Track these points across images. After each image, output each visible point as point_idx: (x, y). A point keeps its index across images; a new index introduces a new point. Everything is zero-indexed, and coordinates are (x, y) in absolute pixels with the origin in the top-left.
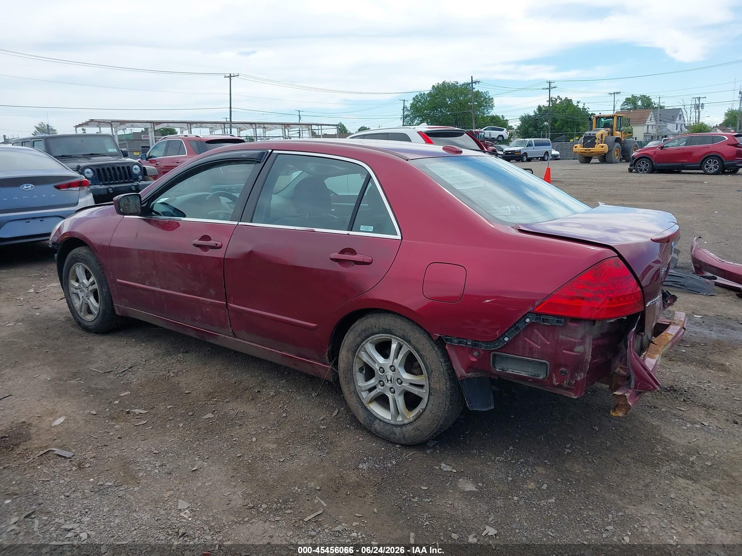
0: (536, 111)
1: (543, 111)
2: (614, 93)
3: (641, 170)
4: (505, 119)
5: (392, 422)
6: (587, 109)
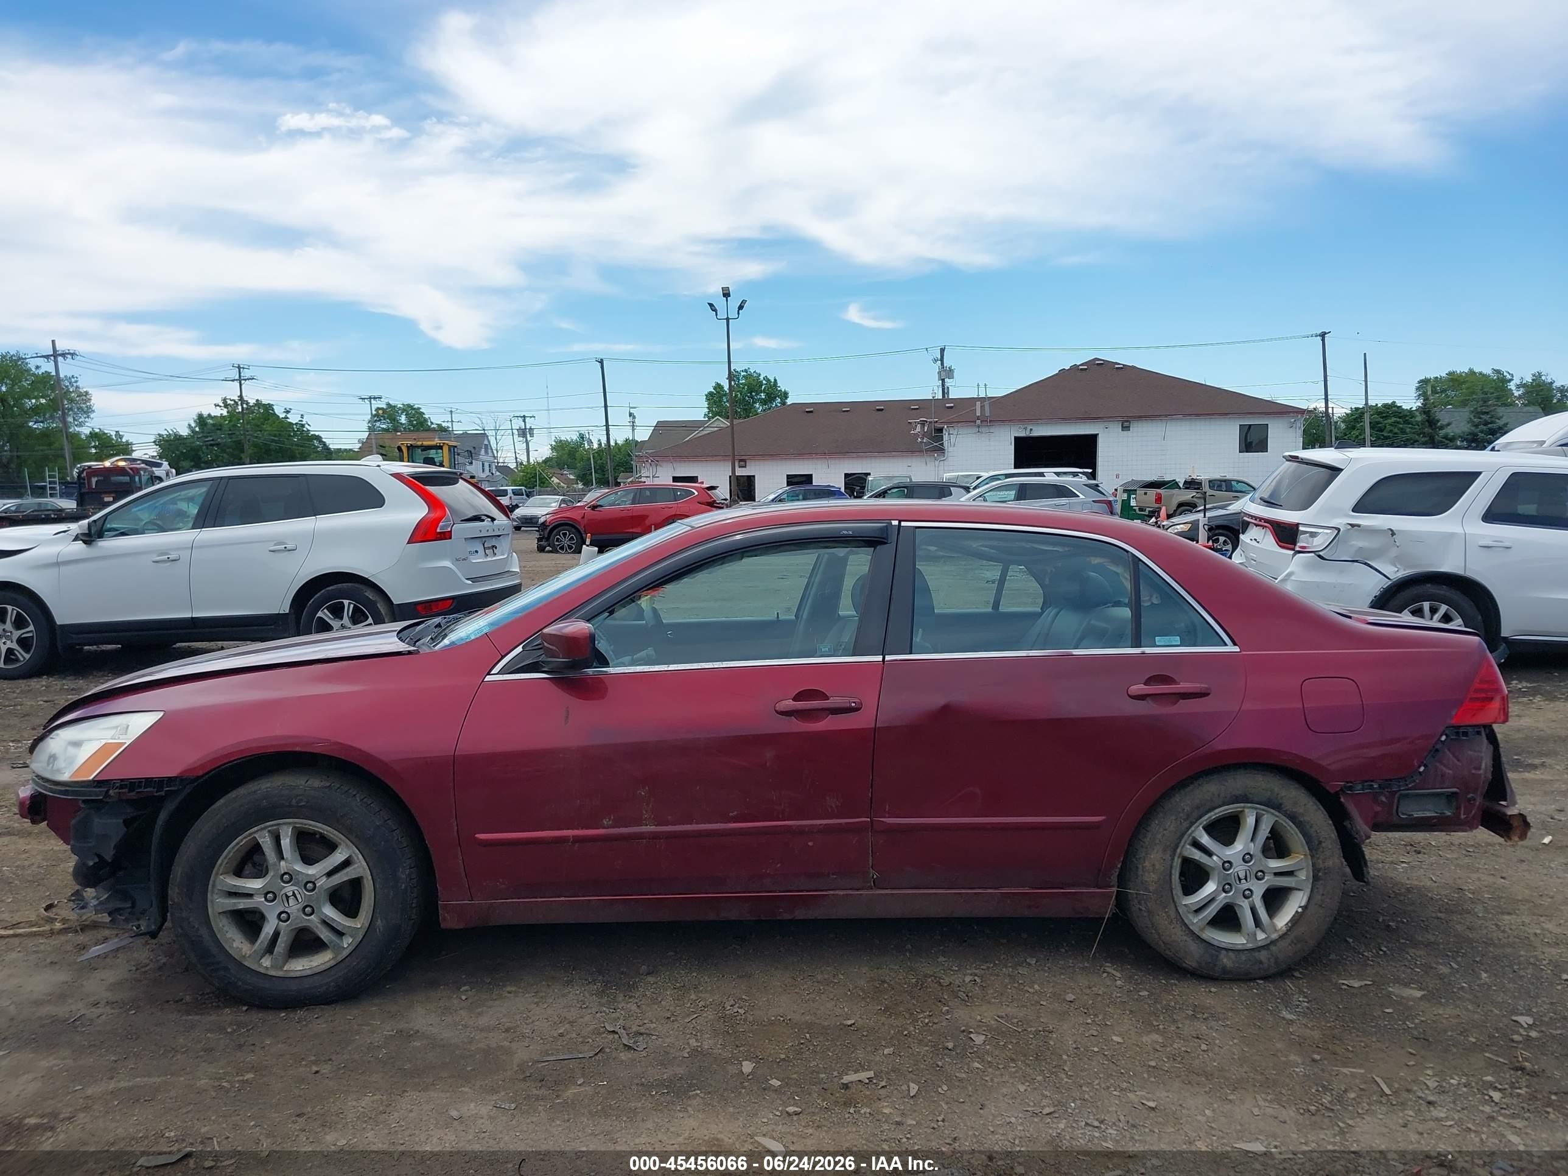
0: (193, 425)
1: (209, 426)
2: (370, 398)
3: (562, 548)
4: (124, 440)
5: (1250, 946)
6: (306, 426)
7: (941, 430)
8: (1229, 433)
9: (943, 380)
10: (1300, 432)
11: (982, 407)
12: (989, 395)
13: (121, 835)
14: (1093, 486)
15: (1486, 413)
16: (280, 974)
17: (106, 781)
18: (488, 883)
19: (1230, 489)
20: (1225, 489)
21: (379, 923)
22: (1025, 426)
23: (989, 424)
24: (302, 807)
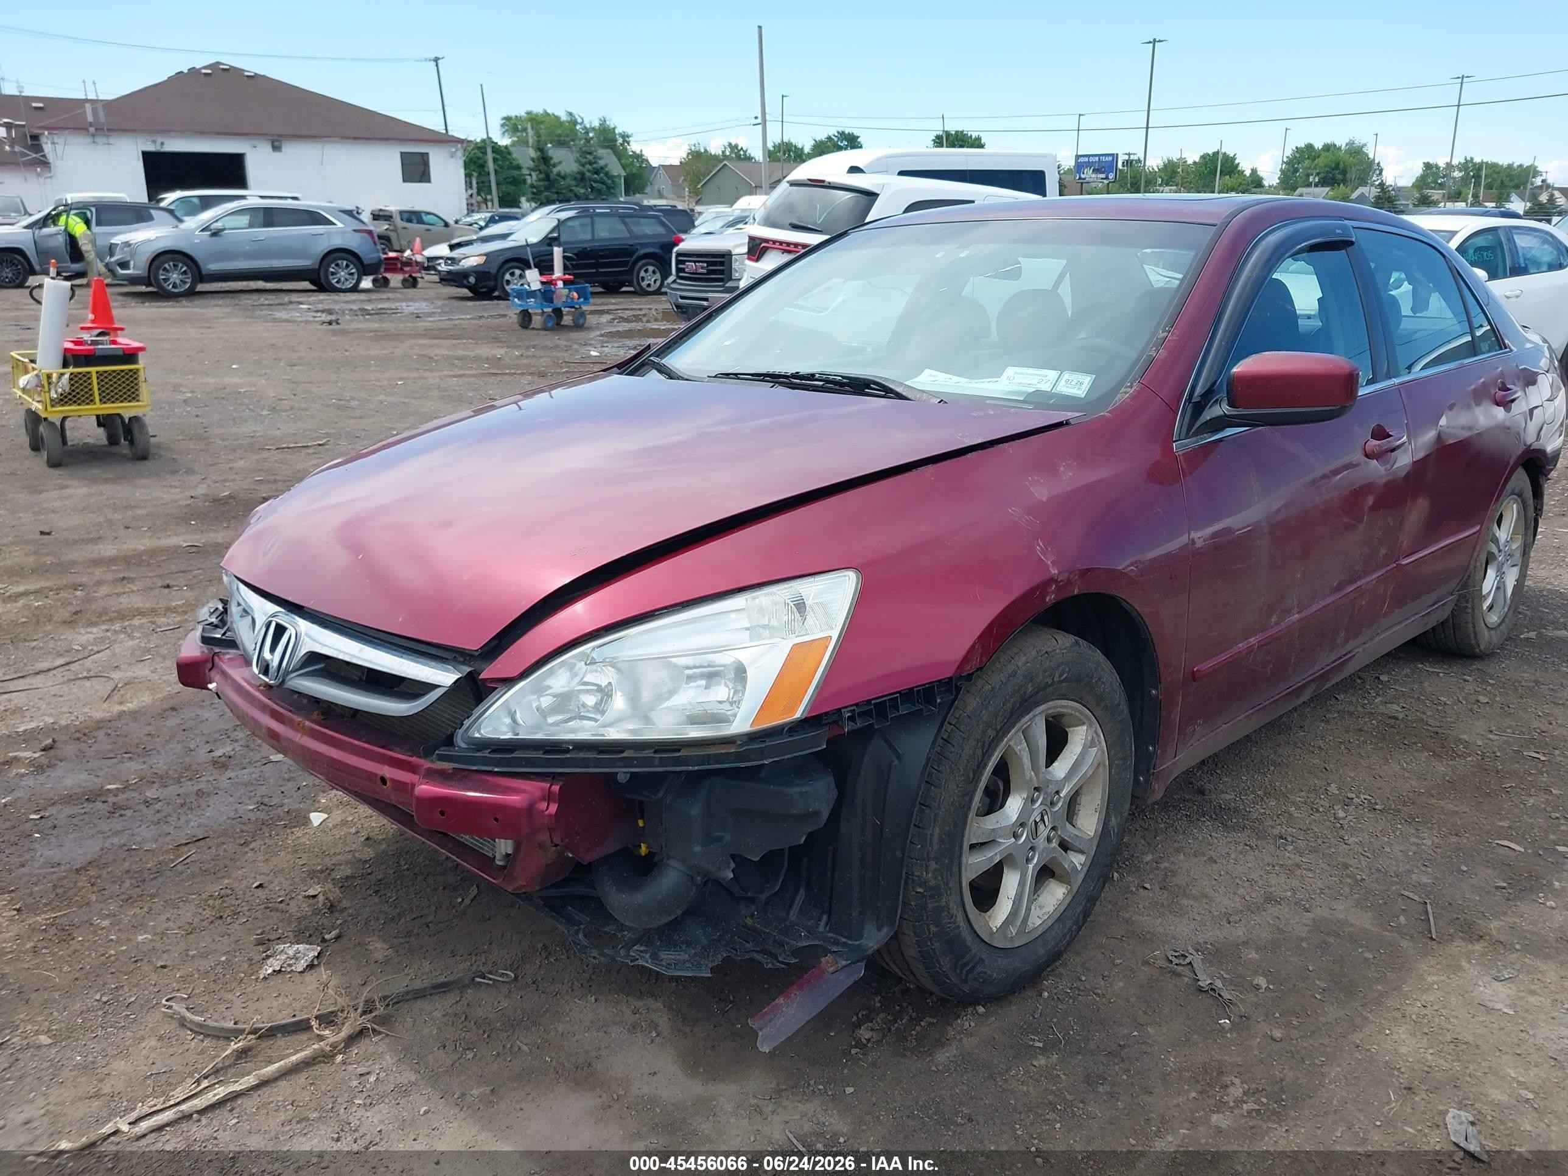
7: (37, 137)
8: (388, 160)
11: (94, 110)
12: (101, 98)
13: (831, 806)
14: (349, 213)
15: (590, 153)
16: (1024, 940)
17: (827, 713)
18: (1191, 728)
19: (421, 221)
20: (415, 221)
21: (1113, 821)
22: (154, 138)
23: (106, 133)
24: (1061, 682)
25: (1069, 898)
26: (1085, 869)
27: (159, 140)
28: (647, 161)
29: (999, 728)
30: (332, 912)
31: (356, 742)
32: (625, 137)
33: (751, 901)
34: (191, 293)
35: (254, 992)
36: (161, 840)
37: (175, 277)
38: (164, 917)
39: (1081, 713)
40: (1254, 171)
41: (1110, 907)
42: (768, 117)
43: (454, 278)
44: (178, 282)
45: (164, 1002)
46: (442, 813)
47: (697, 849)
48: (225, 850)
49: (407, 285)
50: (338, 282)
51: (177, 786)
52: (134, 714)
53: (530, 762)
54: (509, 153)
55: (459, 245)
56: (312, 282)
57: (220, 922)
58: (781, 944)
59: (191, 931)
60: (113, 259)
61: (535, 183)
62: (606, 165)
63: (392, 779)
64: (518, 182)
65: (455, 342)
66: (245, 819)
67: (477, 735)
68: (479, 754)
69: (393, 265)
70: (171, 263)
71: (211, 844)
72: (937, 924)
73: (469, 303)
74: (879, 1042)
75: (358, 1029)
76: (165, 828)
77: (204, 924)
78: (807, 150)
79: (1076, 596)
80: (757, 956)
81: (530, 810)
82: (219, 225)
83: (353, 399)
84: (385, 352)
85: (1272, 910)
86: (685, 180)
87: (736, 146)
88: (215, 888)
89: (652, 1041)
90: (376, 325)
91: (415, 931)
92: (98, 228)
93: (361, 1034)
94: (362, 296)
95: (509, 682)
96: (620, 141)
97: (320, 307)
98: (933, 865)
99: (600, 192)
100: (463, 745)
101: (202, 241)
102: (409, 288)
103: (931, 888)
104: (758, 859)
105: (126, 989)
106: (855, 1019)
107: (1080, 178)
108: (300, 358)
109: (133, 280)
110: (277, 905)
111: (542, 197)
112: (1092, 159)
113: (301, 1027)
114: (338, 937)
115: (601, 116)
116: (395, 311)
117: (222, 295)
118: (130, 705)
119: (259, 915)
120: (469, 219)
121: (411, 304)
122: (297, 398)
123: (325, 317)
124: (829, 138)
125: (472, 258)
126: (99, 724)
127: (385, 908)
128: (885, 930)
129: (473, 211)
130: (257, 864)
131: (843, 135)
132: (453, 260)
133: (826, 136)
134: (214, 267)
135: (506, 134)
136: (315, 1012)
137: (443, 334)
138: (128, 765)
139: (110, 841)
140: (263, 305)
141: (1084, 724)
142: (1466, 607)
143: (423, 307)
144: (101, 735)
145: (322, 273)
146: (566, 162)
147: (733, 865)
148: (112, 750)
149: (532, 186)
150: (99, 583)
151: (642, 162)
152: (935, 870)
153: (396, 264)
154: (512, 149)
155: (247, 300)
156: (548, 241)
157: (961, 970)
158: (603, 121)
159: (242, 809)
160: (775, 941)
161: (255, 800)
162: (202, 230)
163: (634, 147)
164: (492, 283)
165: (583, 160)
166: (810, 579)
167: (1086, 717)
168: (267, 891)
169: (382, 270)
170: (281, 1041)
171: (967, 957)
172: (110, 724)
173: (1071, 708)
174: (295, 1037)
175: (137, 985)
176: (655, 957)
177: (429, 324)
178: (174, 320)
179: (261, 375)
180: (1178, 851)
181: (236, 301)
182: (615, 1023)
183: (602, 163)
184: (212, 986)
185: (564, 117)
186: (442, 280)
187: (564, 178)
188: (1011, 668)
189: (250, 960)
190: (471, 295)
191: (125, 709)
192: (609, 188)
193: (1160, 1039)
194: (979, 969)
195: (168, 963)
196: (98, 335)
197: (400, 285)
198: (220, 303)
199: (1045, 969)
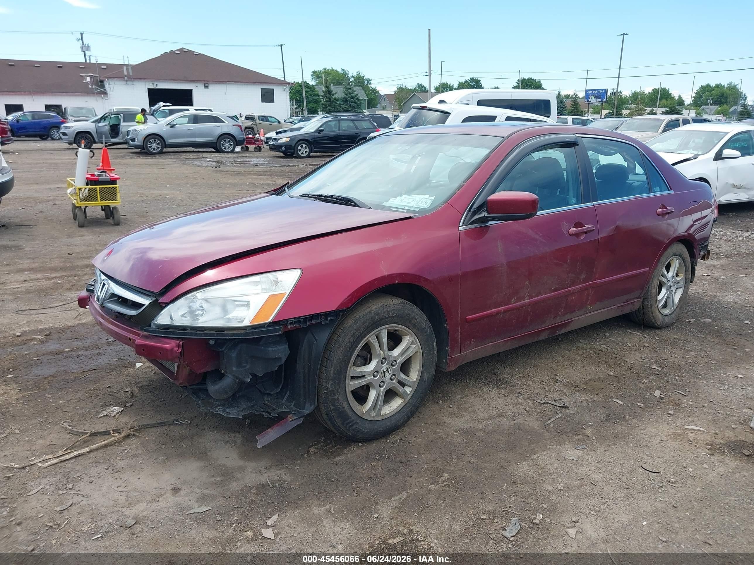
7: (102, 82)
8: (256, 92)
9: (84, 52)
10: (288, 93)
11: (127, 70)
12: (131, 64)
13: (287, 356)
14: (232, 117)
15: (350, 89)
16: (380, 418)
17: (282, 321)
18: (468, 342)
19: (267, 121)
20: (265, 120)
21: (425, 375)
22: (153, 82)
23: (132, 80)
24: (394, 317)
25: (404, 404)
26: (412, 394)
27: (155, 83)
28: (378, 92)
29: (361, 332)
30: (132, 397)
31: (123, 326)
32: (369, 81)
33: (269, 394)
34: (161, 153)
35: (94, 422)
36: (79, 369)
37: (154, 145)
38: (71, 395)
39: (406, 330)
40: (680, 97)
41: (432, 413)
42: (432, 72)
43: (276, 148)
44: (155, 147)
45: (62, 422)
46: (143, 350)
47: (234, 369)
48: (101, 374)
49: (256, 150)
50: (225, 148)
51: (91, 351)
52: (83, 324)
53: (173, 333)
54: (314, 89)
55: (280, 132)
56: (214, 148)
57: (91, 398)
58: (274, 410)
59: (80, 400)
60: (129, 137)
61: (324, 103)
62: (357, 94)
63: (132, 339)
64: (317, 102)
65: (268, 177)
66: (112, 364)
67: (156, 323)
68: (158, 330)
69: (250, 141)
70: (153, 139)
71: (96, 372)
72: (334, 405)
73: (281, 160)
74: (316, 453)
75: (128, 434)
76: (82, 365)
77: (85, 398)
78: (455, 87)
79: (397, 284)
80: (263, 413)
81: (172, 350)
82: (174, 123)
83: (214, 201)
84: (235, 181)
85: (499, 419)
86: (396, 101)
87: (421, 85)
88: (92, 387)
89: (232, 447)
90: (237, 169)
91: (160, 405)
92: (124, 123)
93: (128, 436)
94: (235, 155)
95: (167, 304)
96: (366, 82)
97: (215, 160)
98: (330, 382)
99: (354, 107)
100: (154, 327)
101: (166, 129)
102: (257, 152)
103: (330, 391)
104: (261, 376)
105: (50, 418)
106: (311, 444)
107: (588, 101)
108: (197, 183)
109: (137, 147)
110: (113, 394)
111: (327, 109)
112: (594, 92)
113: (107, 433)
114: (131, 406)
115: (357, 71)
116: (248, 162)
117: (174, 153)
118: (83, 321)
119: (105, 397)
120: (291, 120)
121: (256, 159)
122: (190, 200)
123: (215, 164)
124: (466, 81)
125: (284, 139)
126: (69, 327)
127: (152, 397)
128: (313, 406)
129: (293, 116)
130: (111, 379)
131: (473, 80)
132: (276, 140)
133: (465, 80)
134: (171, 141)
135: (314, 79)
136: (112, 429)
137: (264, 173)
138: (75, 342)
139: (60, 369)
140: (190, 158)
141: (408, 335)
142: (648, 305)
143: (261, 161)
144: (69, 331)
145: (218, 144)
146: (339, 92)
147: (251, 377)
148: (71, 337)
149: (323, 104)
150: (85, 274)
151: (376, 93)
152: (332, 384)
153: (252, 141)
154: (316, 87)
155: (183, 156)
156: (318, 131)
157: (346, 426)
158: (358, 73)
159: (112, 360)
160: (273, 409)
161: (118, 357)
162: (167, 125)
163: (373, 86)
164: (292, 150)
165: (346, 92)
166: (282, 272)
167: (409, 332)
168: (111, 389)
169: (245, 143)
170: (99, 437)
171: (349, 421)
172: (73, 328)
173: (400, 328)
174: (104, 436)
175: (54, 417)
176: (224, 411)
177: (260, 169)
178: (150, 165)
179: (178, 190)
180: (472, 395)
181: (179, 156)
182: (221, 440)
183: (355, 93)
184: (81, 418)
185: (341, 71)
186: (270, 148)
187: (337, 100)
188: (368, 310)
189: (97, 411)
190: (284, 155)
191: (81, 322)
192: (358, 105)
193: (425, 459)
194: (355, 426)
195: (68, 410)
196: (101, 172)
197: (253, 150)
198: (172, 157)
199: (392, 432)
